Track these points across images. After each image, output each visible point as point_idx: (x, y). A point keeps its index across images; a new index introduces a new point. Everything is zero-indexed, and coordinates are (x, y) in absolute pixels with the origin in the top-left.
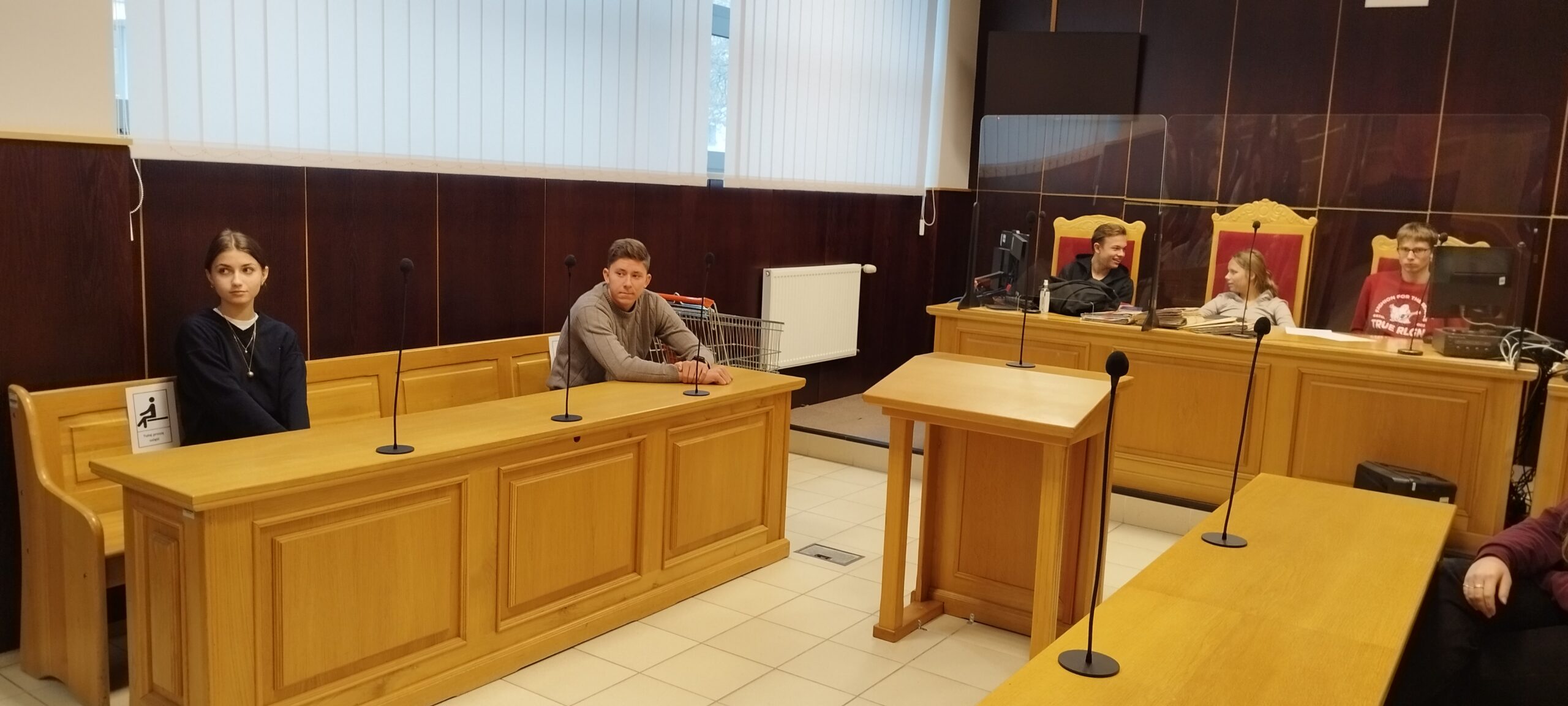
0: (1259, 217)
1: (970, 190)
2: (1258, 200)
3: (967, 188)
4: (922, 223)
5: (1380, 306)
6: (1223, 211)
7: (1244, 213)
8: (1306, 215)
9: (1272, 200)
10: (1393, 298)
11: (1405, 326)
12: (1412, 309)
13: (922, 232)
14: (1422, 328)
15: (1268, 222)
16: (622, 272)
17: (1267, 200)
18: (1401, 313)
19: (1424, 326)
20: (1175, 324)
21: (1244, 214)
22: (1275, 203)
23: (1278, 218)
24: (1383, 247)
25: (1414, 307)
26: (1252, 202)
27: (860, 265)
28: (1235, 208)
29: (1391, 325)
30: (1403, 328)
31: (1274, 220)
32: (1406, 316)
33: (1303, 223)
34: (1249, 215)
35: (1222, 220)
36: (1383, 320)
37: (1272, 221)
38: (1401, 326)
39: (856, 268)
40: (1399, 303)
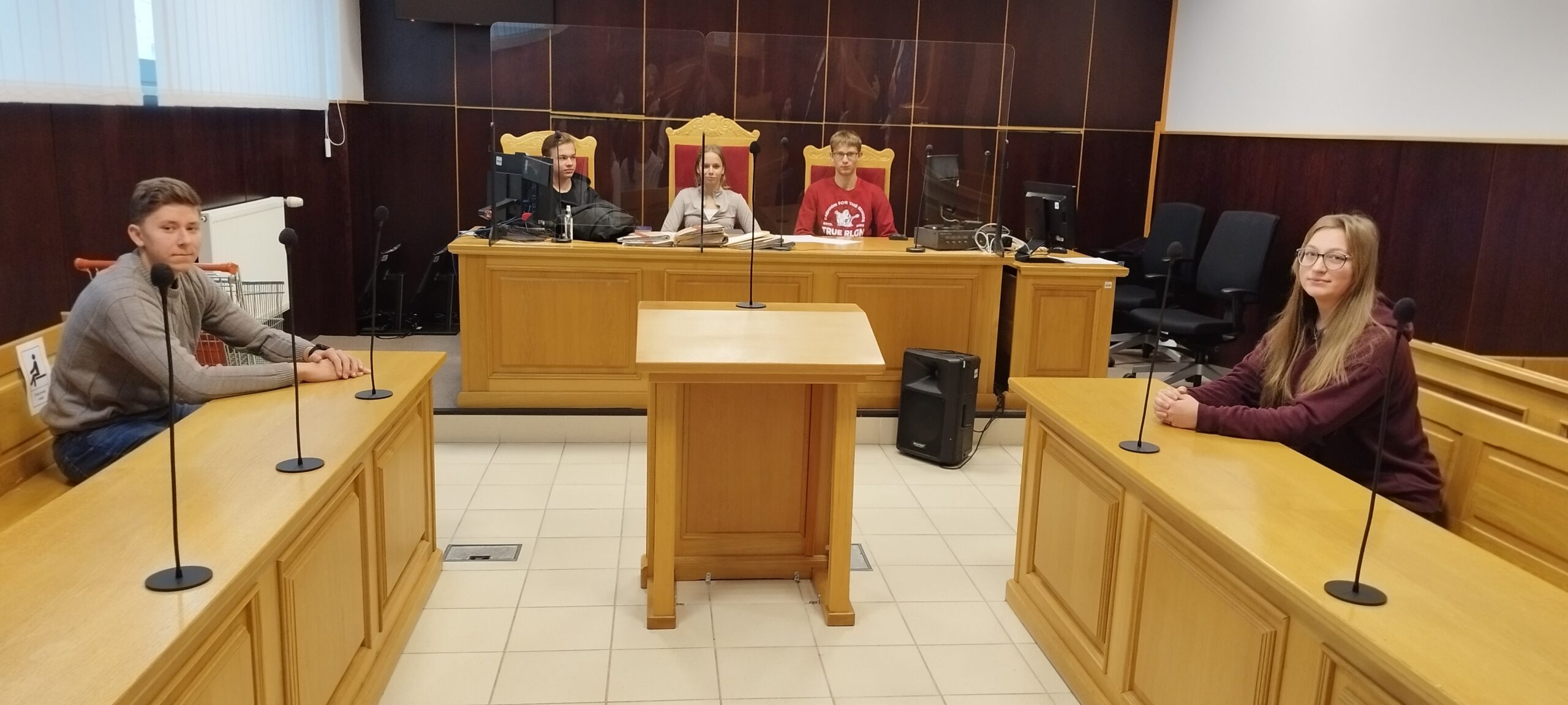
0: (709, 130)
1: (367, 103)
2: (707, 115)
3: (362, 99)
4: (328, 142)
5: (827, 213)
6: (676, 125)
7: (695, 126)
8: (749, 127)
9: (719, 114)
10: (836, 205)
11: (849, 229)
12: (852, 214)
13: (328, 154)
14: (862, 228)
15: (718, 136)
16: (170, 226)
17: (714, 114)
18: (843, 218)
19: (863, 225)
20: (718, 242)
21: (695, 128)
22: (722, 117)
23: (726, 132)
24: (814, 156)
25: (853, 212)
26: (701, 117)
27: (282, 198)
28: (687, 122)
29: (839, 230)
30: (848, 231)
31: (724, 133)
32: (849, 221)
33: (749, 136)
34: (700, 128)
35: (676, 133)
36: (831, 227)
37: (721, 134)
38: (847, 230)
39: (277, 202)
40: (841, 209)
